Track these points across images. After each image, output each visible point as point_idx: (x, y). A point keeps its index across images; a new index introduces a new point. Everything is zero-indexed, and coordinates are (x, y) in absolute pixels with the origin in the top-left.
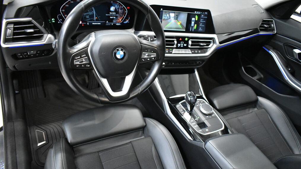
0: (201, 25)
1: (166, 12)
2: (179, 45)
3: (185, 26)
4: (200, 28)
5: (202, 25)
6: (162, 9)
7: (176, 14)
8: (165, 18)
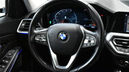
6: (126, 15)
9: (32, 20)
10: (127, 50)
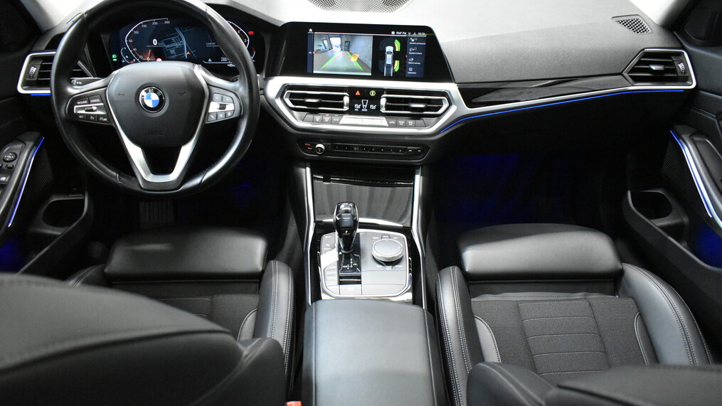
0: (411, 61)
1: (320, 36)
2: (357, 106)
3: (370, 64)
4: (411, 69)
5: (413, 62)
6: (311, 30)
7: (345, 39)
8: (319, 48)
9: (57, 53)
10: (318, 118)
